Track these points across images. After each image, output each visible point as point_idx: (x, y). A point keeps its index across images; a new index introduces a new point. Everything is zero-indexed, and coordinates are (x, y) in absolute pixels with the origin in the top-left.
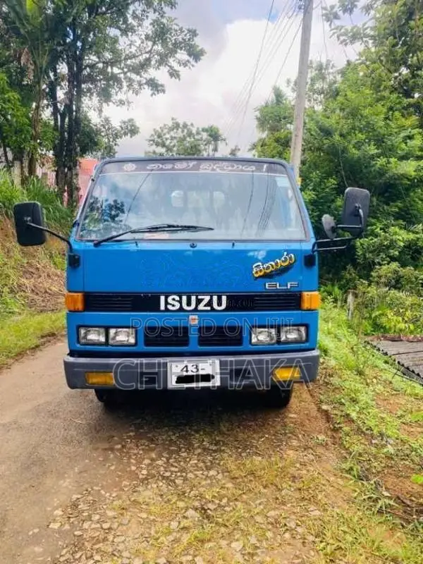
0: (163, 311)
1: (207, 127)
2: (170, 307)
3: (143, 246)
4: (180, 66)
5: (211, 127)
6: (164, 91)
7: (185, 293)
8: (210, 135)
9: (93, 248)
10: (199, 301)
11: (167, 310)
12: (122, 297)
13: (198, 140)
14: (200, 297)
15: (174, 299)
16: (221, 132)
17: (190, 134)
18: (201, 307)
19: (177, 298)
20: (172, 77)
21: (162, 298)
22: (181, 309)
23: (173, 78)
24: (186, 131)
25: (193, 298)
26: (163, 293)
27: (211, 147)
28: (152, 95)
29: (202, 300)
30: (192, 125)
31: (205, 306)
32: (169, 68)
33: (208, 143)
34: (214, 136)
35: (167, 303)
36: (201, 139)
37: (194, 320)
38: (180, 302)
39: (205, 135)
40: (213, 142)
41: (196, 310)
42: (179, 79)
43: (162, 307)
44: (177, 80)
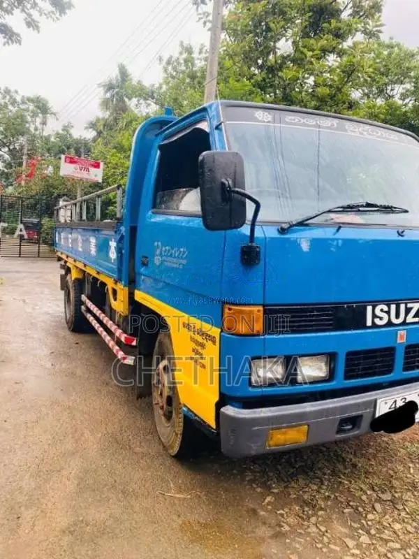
0: (369, 328)
1: (32, 97)
2: (378, 321)
3: (346, 233)
4: (41, 15)
5: (38, 98)
6: (19, 42)
7: (393, 301)
8: (38, 107)
9: (276, 235)
10: (408, 311)
11: (374, 326)
12: (318, 310)
13: (24, 110)
14: (409, 305)
15: (382, 310)
16: (50, 105)
17: (14, 102)
18: (410, 319)
19: (386, 308)
20: (29, 27)
21: (369, 309)
22: (390, 324)
23: (31, 28)
24: (8, 97)
25: (403, 307)
26: (370, 302)
27: (38, 120)
28: (4, 45)
29: (411, 308)
30: (16, 92)
31: (414, 317)
32: (25, 15)
33: (34, 115)
34: (42, 108)
35: (374, 316)
36: (27, 110)
37: (402, 338)
38: (388, 313)
39: (32, 107)
40: (40, 115)
41: (404, 323)
42: (39, 32)
43: (369, 323)
44: (36, 31)
